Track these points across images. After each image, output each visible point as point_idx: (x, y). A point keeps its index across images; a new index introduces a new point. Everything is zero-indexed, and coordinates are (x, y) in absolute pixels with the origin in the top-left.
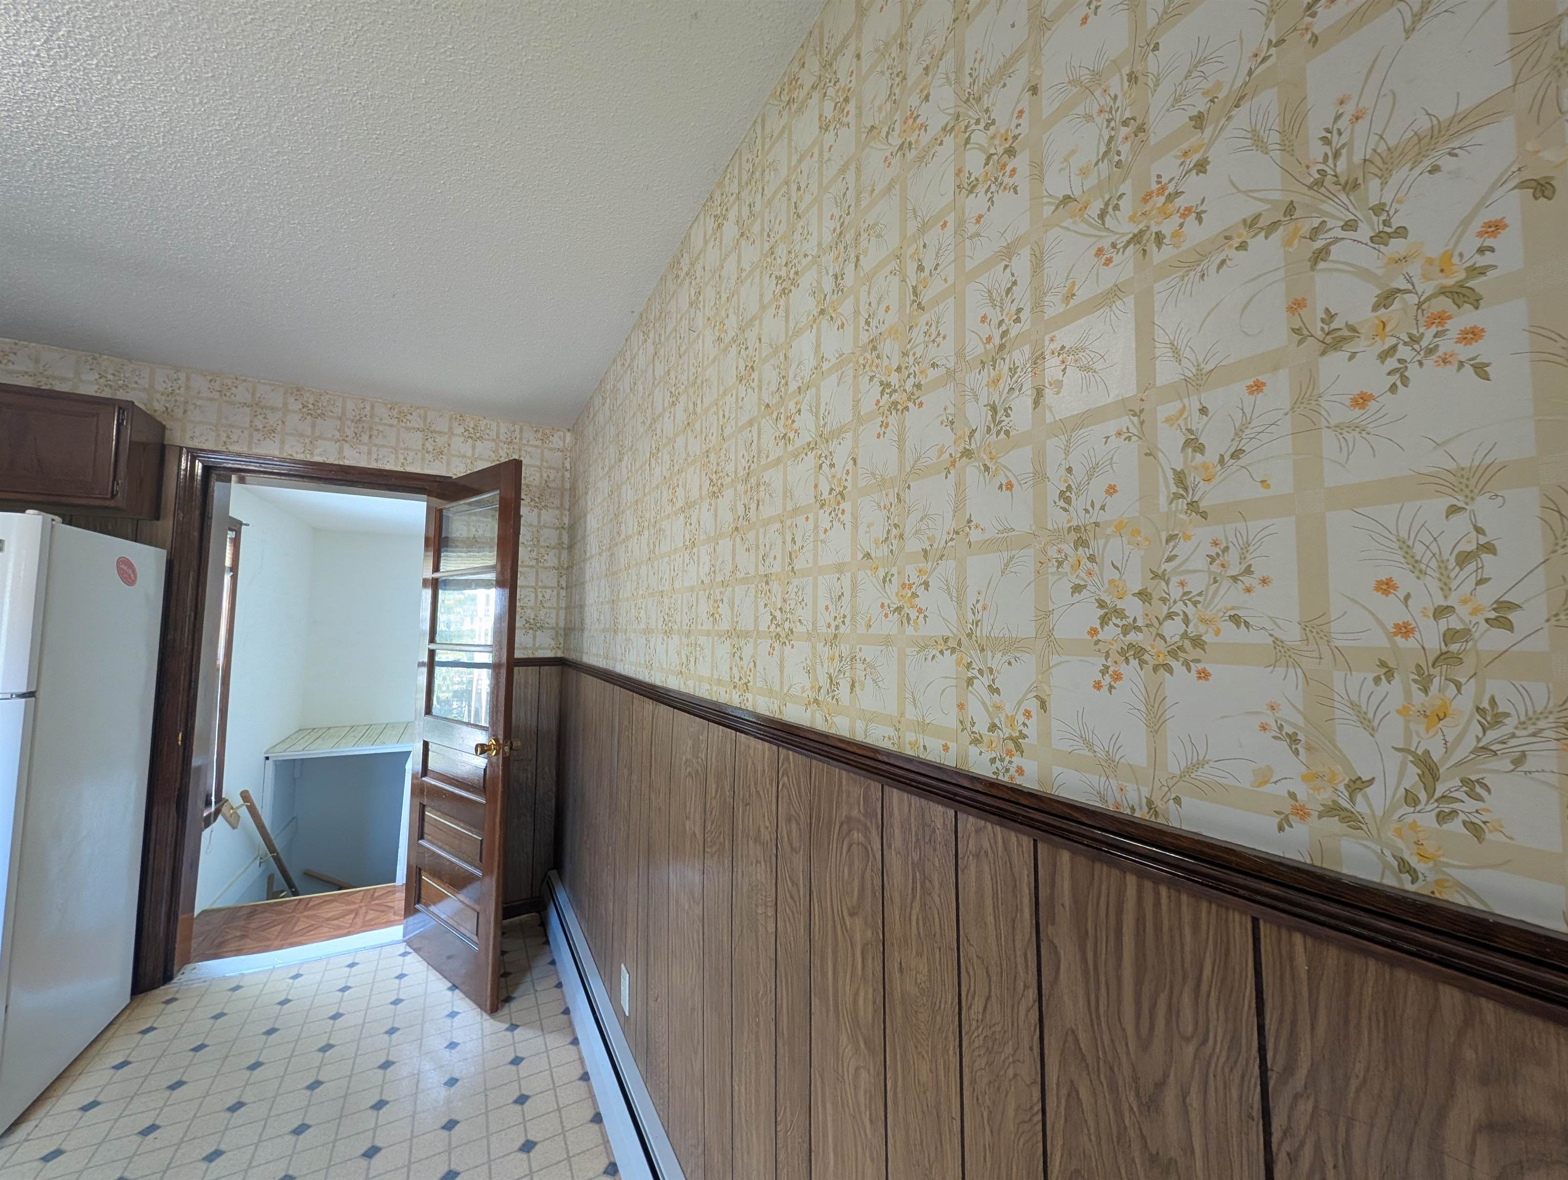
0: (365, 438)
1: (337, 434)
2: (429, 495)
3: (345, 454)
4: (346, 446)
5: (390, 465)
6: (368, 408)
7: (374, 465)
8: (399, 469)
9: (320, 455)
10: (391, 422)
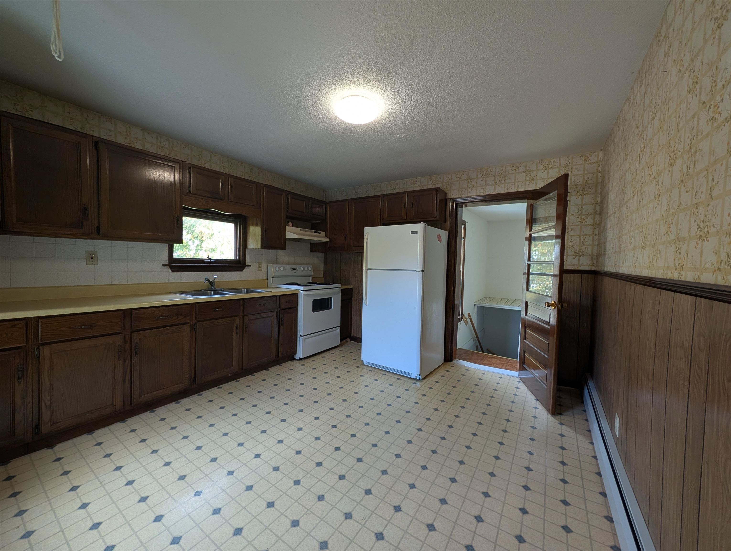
0: (503, 181)
1: (493, 182)
2: (528, 199)
3: (496, 190)
4: (496, 186)
5: (513, 189)
6: (504, 168)
7: (506, 191)
8: (516, 191)
9: (488, 192)
10: (512, 172)
